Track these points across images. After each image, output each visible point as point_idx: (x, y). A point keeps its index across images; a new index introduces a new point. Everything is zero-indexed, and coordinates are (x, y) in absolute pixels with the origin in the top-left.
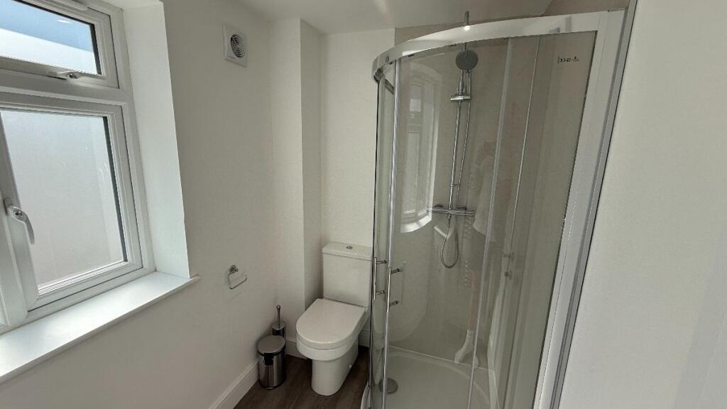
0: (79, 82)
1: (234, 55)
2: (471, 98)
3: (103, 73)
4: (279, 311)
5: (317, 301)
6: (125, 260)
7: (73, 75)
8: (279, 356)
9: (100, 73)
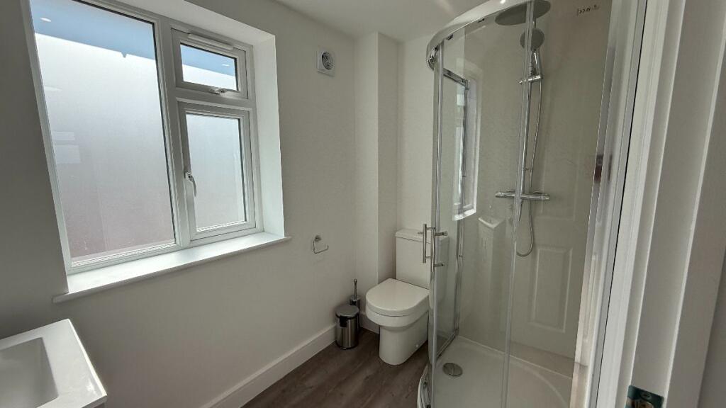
0: (225, 95)
1: (324, 68)
2: (542, 78)
3: (240, 89)
4: (356, 284)
5: (390, 280)
6: (246, 220)
7: (223, 91)
8: (353, 320)
9: (238, 89)
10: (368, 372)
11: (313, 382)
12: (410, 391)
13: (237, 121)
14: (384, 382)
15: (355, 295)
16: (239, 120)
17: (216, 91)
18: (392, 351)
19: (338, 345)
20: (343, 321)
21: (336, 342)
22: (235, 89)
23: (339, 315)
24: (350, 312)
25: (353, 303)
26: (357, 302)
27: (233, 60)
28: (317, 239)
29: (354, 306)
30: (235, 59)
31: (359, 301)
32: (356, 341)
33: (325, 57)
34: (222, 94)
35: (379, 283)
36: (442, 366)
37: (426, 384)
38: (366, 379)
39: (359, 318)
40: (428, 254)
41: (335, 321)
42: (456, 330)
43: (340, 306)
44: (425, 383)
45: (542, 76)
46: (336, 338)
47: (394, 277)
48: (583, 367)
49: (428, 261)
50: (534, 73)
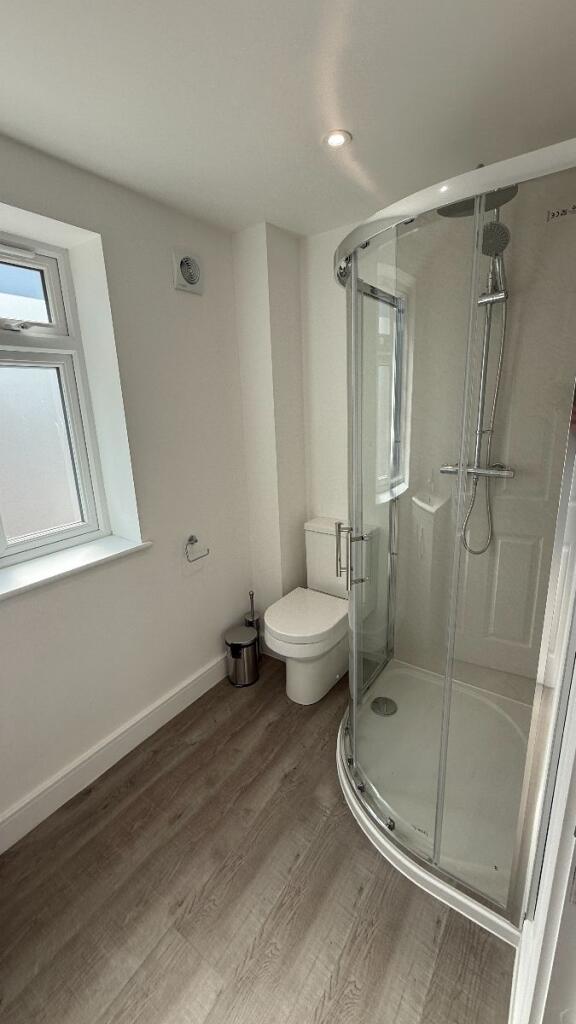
0: (31, 332)
1: (185, 283)
2: (507, 297)
3: (54, 322)
4: (252, 598)
5: (299, 590)
6: (83, 521)
7: (25, 326)
8: (250, 648)
9: (50, 321)
10: (272, 716)
11: (196, 736)
12: (327, 739)
13: (55, 371)
14: (293, 729)
15: (252, 613)
16: (58, 369)
17: (14, 326)
18: (302, 687)
19: (231, 681)
20: (236, 650)
21: (228, 677)
22: (47, 321)
23: (230, 643)
24: (245, 638)
25: (250, 624)
26: (254, 623)
27: (38, 273)
28: (192, 540)
29: (251, 628)
30: (42, 272)
31: (257, 620)
32: (255, 675)
33: (185, 264)
34: (25, 332)
35: (284, 595)
36: (369, 704)
37: (348, 731)
38: (267, 728)
39: (258, 643)
40: (344, 565)
41: (224, 650)
42: (389, 651)
43: (231, 629)
44: (347, 728)
45: (506, 294)
46: (228, 672)
47: (305, 586)
48: (547, 690)
49: (344, 574)
50: (495, 290)
